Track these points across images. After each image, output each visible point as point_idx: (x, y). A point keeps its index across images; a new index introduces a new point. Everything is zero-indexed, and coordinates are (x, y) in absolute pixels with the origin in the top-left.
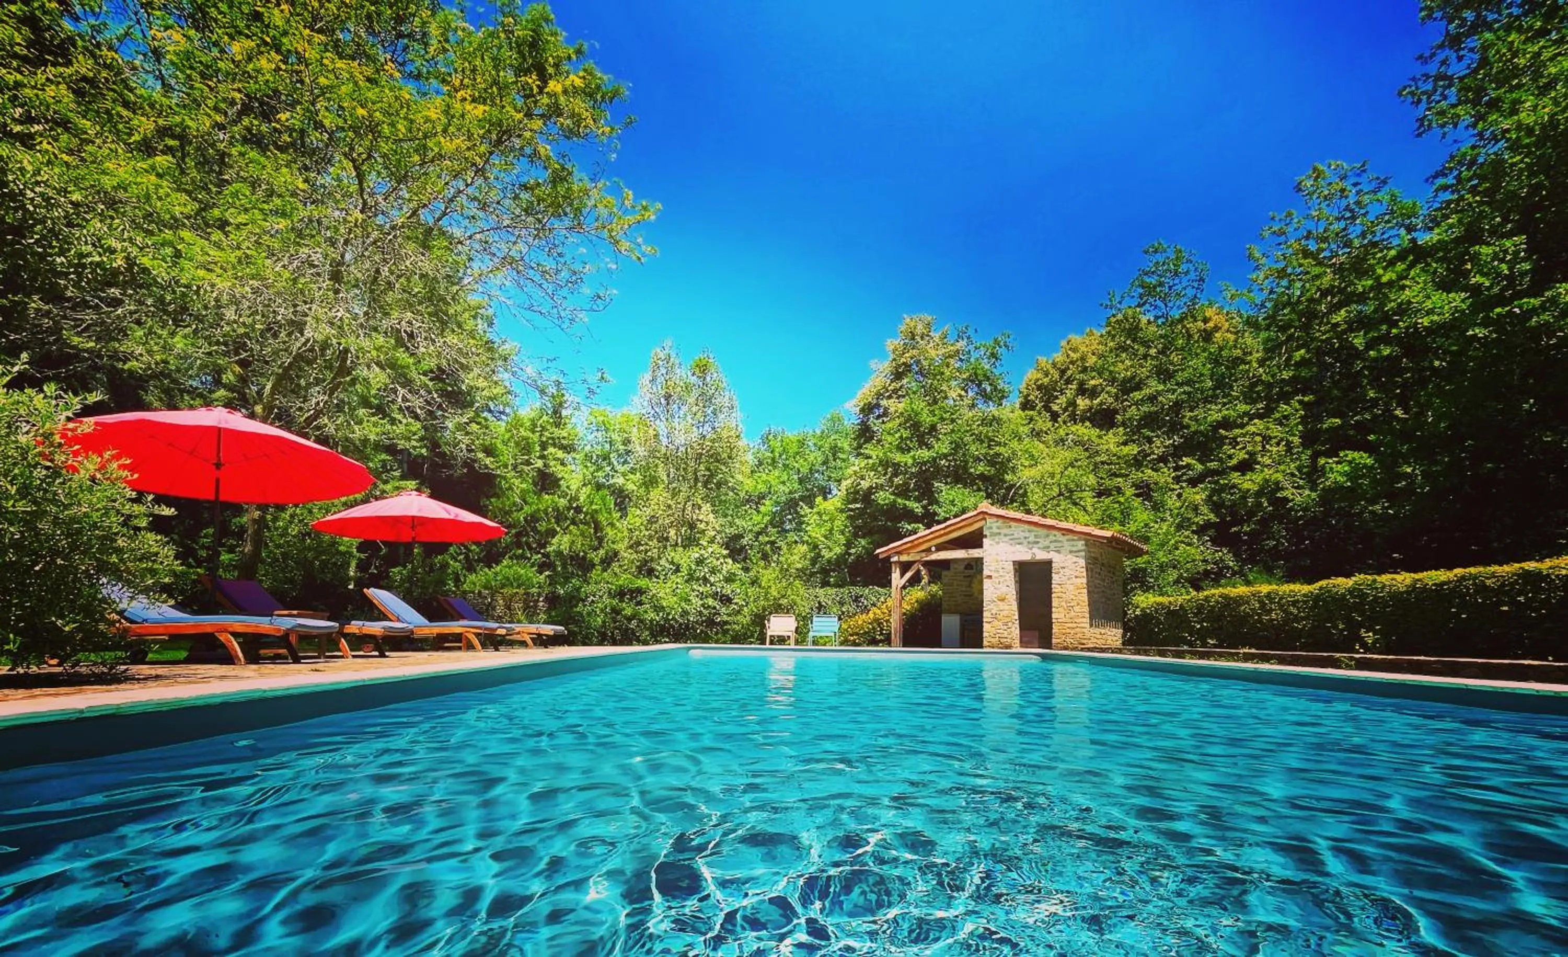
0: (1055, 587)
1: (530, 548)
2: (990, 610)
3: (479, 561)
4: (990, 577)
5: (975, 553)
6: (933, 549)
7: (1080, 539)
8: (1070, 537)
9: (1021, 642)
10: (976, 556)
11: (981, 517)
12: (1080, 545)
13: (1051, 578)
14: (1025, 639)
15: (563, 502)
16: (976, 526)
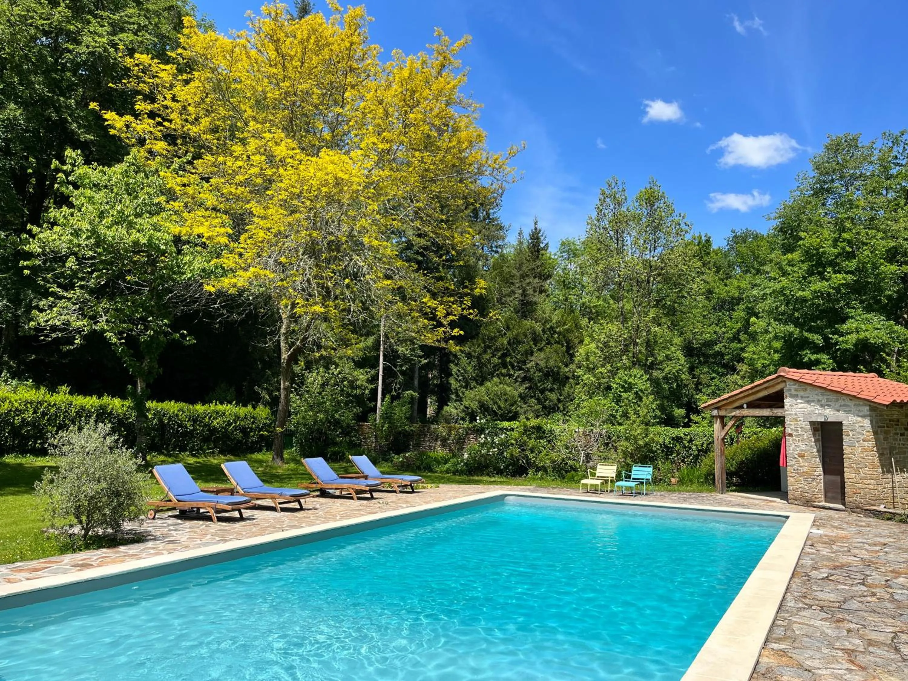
0: (847, 449)
1: (513, 367)
2: (792, 466)
3: (474, 379)
4: (791, 435)
5: (778, 412)
6: (745, 406)
7: (865, 405)
8: (857, 402)
9: (826, 496)
10: (779, 414)
11: (780, 380)
12: (866, 410)
13: (842, 440)
14: (829, 495)
15: (538, 328)
16: (778, 388)
